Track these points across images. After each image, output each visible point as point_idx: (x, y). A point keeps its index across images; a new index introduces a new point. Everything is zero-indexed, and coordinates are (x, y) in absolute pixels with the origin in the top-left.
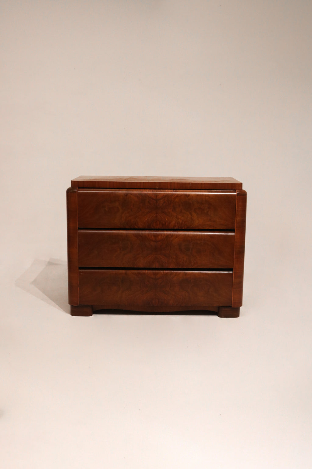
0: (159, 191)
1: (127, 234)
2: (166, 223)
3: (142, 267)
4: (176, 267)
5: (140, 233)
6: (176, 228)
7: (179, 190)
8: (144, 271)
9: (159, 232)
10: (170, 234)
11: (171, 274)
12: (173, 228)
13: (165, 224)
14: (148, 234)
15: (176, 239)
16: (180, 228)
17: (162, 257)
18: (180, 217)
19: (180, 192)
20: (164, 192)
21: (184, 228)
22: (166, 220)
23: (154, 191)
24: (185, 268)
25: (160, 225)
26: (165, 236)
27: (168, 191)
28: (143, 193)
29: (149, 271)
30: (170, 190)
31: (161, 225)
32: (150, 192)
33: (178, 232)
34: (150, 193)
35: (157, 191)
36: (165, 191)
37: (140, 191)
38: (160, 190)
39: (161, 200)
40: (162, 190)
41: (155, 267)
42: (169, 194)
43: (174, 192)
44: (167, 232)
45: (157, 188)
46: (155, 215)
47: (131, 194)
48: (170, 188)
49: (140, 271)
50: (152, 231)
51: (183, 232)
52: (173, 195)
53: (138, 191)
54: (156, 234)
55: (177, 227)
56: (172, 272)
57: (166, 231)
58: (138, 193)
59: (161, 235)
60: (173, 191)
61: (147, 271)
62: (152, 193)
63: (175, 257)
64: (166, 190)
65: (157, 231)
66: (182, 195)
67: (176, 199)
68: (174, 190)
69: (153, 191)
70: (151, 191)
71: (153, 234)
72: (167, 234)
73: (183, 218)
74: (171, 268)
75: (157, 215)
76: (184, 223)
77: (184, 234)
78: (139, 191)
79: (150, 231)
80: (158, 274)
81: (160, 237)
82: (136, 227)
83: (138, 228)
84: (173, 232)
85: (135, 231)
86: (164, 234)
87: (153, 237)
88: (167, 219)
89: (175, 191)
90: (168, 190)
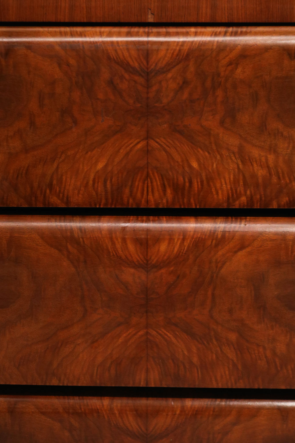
0: (158, 34)
1: (12, 230)
2: (191, 182)
3: (84, 382)
4: (241, 385)
5: (71, 230)
6: (237, 205)
7: (249, 29)
8: (94, 402)
9: (160, 221)
10: (212, 234)
11: (220, 413)
12: (225, 206)
13: (187, 184)
14: (111, 231)
15: (240, 253)
16: (257, 206)
17: (174, 340)
18: (255, 153)
19: (256, 34)
20: (181, 39)
21: (275, 206)
22: (190, 167)
23: (137, 34)
24: (283, 387)
25: (165, 191)
26: (186, 244)
27: (202, 34)
28: (83, 42)
29: (118, 403)
30: (210, 29)
31: (169, 191)
32: (115, 39)
33: (250, 221)
34: (118, 42)
35: (148, 34)
36: (187, 34)
37: (72, 35)
38: (163, 30)
39: (170, 75)
40: (172, 30)
41: (143, 384)
42: (204, 44)
43: (228, 39)
44: (199, 225)
45: (151, 19)
46: (139, 146)
47: (29, 46)
48: (208, 20)
49: (74, 401)
50: (129, 221)
51: (272, 222)
52: (222, 48)
53: (61, 34)
54: (148, 231)
55: (244, 199)
56: (223, 403)
57: (193, 219)
58: (61, 44)
59: (170, 235)
60: (225, 34)
61: (106, 402)
62: (127, 42)
63: (233, 337)
64: (193, 30)
65: (154, 221)
66: (266, 49)
67: (239, 70)
68: (230, 29)
69: (129, 34)
70: (119, 34)
71: (135, 231)
72: (195, 231)
73: (271, 158)
74: (215, 386)
75: (152, 143)
76: (275, 180)
77: (276, 234)
78: (65, 34)
79: (119, 221)
80: (157, 412)
81: (163, 247)
82: (56, 201)
83: (64, 206)
84: (226, 222)
85: (49, 220)
86: (184, 234)
87: (131, 247)
88: (198, 160)
89: (236, 34)
90: (199, 29)
